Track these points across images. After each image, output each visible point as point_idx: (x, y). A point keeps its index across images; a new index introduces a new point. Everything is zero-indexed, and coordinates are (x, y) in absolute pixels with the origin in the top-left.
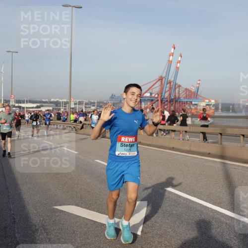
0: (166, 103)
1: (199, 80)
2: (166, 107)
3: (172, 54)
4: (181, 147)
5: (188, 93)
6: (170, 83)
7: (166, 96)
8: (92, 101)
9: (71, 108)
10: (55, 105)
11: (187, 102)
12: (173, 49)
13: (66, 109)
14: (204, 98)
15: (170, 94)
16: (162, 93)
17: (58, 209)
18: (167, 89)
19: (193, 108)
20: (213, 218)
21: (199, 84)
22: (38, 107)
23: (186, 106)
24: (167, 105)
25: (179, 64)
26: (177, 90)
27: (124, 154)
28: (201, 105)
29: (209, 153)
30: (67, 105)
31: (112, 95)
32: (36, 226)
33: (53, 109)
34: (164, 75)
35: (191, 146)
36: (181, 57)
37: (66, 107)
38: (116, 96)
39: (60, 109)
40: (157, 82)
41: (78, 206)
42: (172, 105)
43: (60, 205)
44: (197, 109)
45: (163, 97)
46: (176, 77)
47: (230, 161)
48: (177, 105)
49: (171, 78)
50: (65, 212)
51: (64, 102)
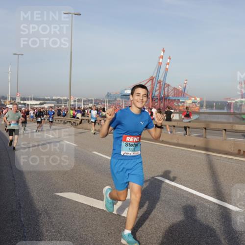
0: (156, 101)
1: (186, 80)
2: (156, 104)
3: (162, 57)
4: (170, 140)
5: (176, 92)
6: (160, 83)
7: (156, 95)
8: (90, 99)
9: (71, 105)
10: (56, 102)
11: (175, 100)
12: (163, 52)
13: (66, 106)
14: (190, 96)
15: (160, 93)
16: (152, 92)
17: (59, 196)
18: (157, 88)
19: (180, 105)
20: (198, 204)
21: (186, 83)
22: (41, 104)
23: (175, 103)
24: (157, 102)
25: (168, 66)
26: (166, 89)
27: (129, 154)
28: (188, 102)
29: (195, 146)
30: (67, 102)
31: (108, 93)
32: (39, 211)
33: (55, 105)
34: (154, 76)
35: (178, 139)
36: (170, 59)
37: (66, 104)
38: (112, 94)
39: (61, 106)
40: (149, 81)
41: (77, 193)
42: (162, 102)
43: (61, 192)
44: (184, 106)
45: (153, 95)
46: (165, 77)
47: (214, 152)
48: (166, 103)
49: (161, 78)
50: (66, 198)
51: (65, 99)
